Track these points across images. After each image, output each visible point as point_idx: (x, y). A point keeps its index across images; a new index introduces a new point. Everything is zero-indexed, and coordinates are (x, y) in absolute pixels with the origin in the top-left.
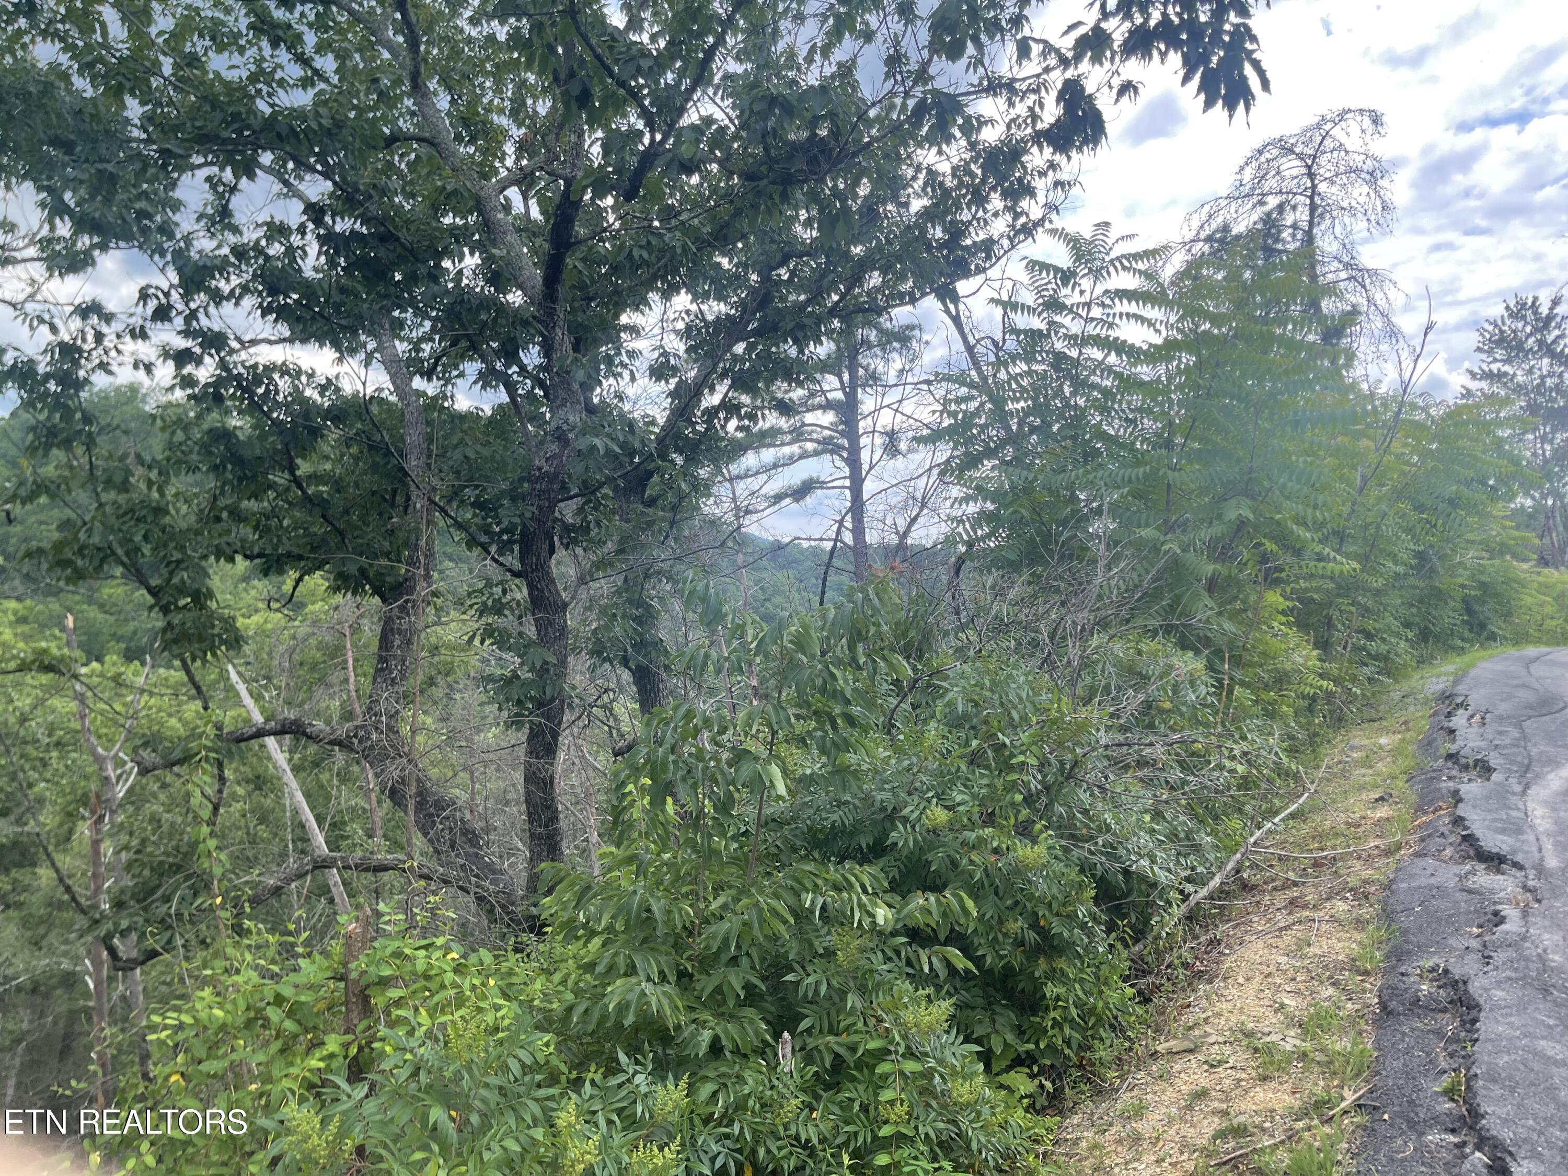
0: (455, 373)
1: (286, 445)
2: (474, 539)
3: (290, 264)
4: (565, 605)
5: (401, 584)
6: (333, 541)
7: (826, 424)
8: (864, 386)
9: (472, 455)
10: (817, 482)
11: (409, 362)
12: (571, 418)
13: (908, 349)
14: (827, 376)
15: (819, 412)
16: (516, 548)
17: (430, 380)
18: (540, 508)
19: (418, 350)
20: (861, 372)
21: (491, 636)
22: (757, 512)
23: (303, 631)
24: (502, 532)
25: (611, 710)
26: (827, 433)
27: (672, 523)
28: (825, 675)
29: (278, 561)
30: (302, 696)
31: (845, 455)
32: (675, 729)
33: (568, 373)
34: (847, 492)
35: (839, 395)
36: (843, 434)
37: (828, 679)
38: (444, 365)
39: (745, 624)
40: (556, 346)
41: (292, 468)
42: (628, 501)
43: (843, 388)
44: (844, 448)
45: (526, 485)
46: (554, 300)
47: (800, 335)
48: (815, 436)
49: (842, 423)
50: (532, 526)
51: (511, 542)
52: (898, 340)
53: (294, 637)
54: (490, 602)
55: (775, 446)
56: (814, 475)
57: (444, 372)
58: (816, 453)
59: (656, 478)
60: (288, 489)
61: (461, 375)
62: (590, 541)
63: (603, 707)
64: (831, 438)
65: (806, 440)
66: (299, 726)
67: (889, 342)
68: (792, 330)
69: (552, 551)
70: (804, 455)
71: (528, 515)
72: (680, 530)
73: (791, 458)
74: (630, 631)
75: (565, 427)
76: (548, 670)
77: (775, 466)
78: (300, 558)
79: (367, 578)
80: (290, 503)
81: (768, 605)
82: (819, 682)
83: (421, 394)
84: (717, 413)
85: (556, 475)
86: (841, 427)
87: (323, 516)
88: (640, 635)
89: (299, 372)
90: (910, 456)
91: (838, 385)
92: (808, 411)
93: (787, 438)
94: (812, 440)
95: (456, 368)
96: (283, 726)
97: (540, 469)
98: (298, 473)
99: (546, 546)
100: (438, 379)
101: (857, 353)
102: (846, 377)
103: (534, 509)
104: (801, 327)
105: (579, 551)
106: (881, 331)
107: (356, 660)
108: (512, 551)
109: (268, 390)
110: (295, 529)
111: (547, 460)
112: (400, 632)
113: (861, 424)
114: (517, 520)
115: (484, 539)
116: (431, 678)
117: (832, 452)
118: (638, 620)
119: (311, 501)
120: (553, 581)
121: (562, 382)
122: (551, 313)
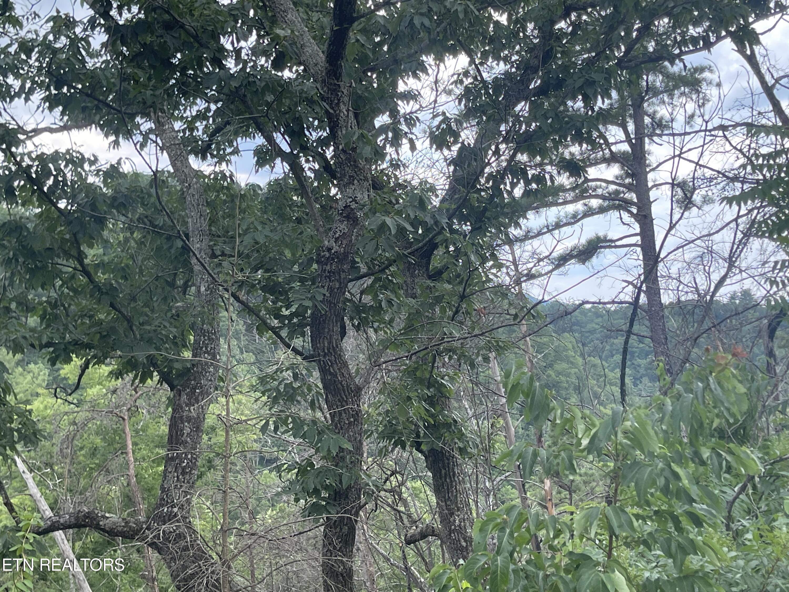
0: (229, 150)
1: (75, 235)
2: (265, 323)
3: (74, 55)
4: (359, 390)
5: (188, 370)
6: (121, 328)
7: (611, 178)
8: (651, 136)
9: (261, 240)
10: (605, 240)
11: (186, 142)
12: (359, 196)
13: (698, 92)
14: (610, 127)
15: (603, 166)
16: (308, 330)
17: (204, 158)
18: (331, 289)
19: (192, 128)
20: (647, 120)
21: (285, 423)
22: (541, 275)
23: (81, 416)
24: (293, 315)
25: (400, 494)
26: (612, 188)
27: (463, 297)
28: (667, 473)
29: (65, 350)
30: (83, 482)
31: (635, 211)
32: (511, 534)
33: (354, 149)
34: (639, 249)
35: (625, 147)
36: (629, 188)
37: (671, 478)
38: (218, 144)
39: (574, 417)
40: (341, 122)
41: (80, 257)
42: (413, 276)
43: (628, 139)
44: (632, 203)
45: (315, 266)
46: (338, 77)
47: (590, 92)
48: (599, 191)
49: (628, 175)
50: (324, 308)
51: (302, 325)
52: (686, 84)
53: (74, 423)
54: (282, 388)
55: (557, 204)
56: (601, 234)
57: (218, 150)
58: (602, 210)
59: (440, 251)
60: (73, 277)
61: (236, 152)
62: (382, 321)
63: (391, 491)
64: (617, 192)
65: (591, 197)
66: (93, 519)
67: (676, 87)
68: (581, 88)
69: (343, 333)
70: (589, 213)
71: (320, 298)
72: (470, 303)
73: (574, 216)
74: (423, 413)
75: (353, 206)
76: (343, 458)
77: (558, 226)
78: (89, 346)
79: (155, 365)
80: (75, 291)
81: (550, 372)
82: (661, 482)
83: (198, 174)
84: (503, 178)
85: (346, 255)
86: (628, 181)
87: (112, 305)
88: (432, 416)
89: (83, 159)
90: (706, 208)
91: (623, 137)
92: (591, 165)
93: (570, 196)
94: (597, 197)
95: (231, 145)
96: (77, 518)
97: (329, 250)
98: (87, 261)
99: (337, 329)
100: (213, 156)
101: (642, 100)
102: (631, 127)
103: (325, 291)
104: (591, 83)
105: (371, 332)
106: (668, 76)
107: (135, 444)
108: (303, 335)
109: (56, 182)
110: (82, 316)
111: (337, 240)
112: (189, 420)
113: (650, 176)
114: (308, 303)
115: (275, 323)
116: (210, 461)
117: (618, 208)
118: (431, 401)
119: (100, 289)
120: (345, 364)
121: (348, 159)
122: (335, 90)
